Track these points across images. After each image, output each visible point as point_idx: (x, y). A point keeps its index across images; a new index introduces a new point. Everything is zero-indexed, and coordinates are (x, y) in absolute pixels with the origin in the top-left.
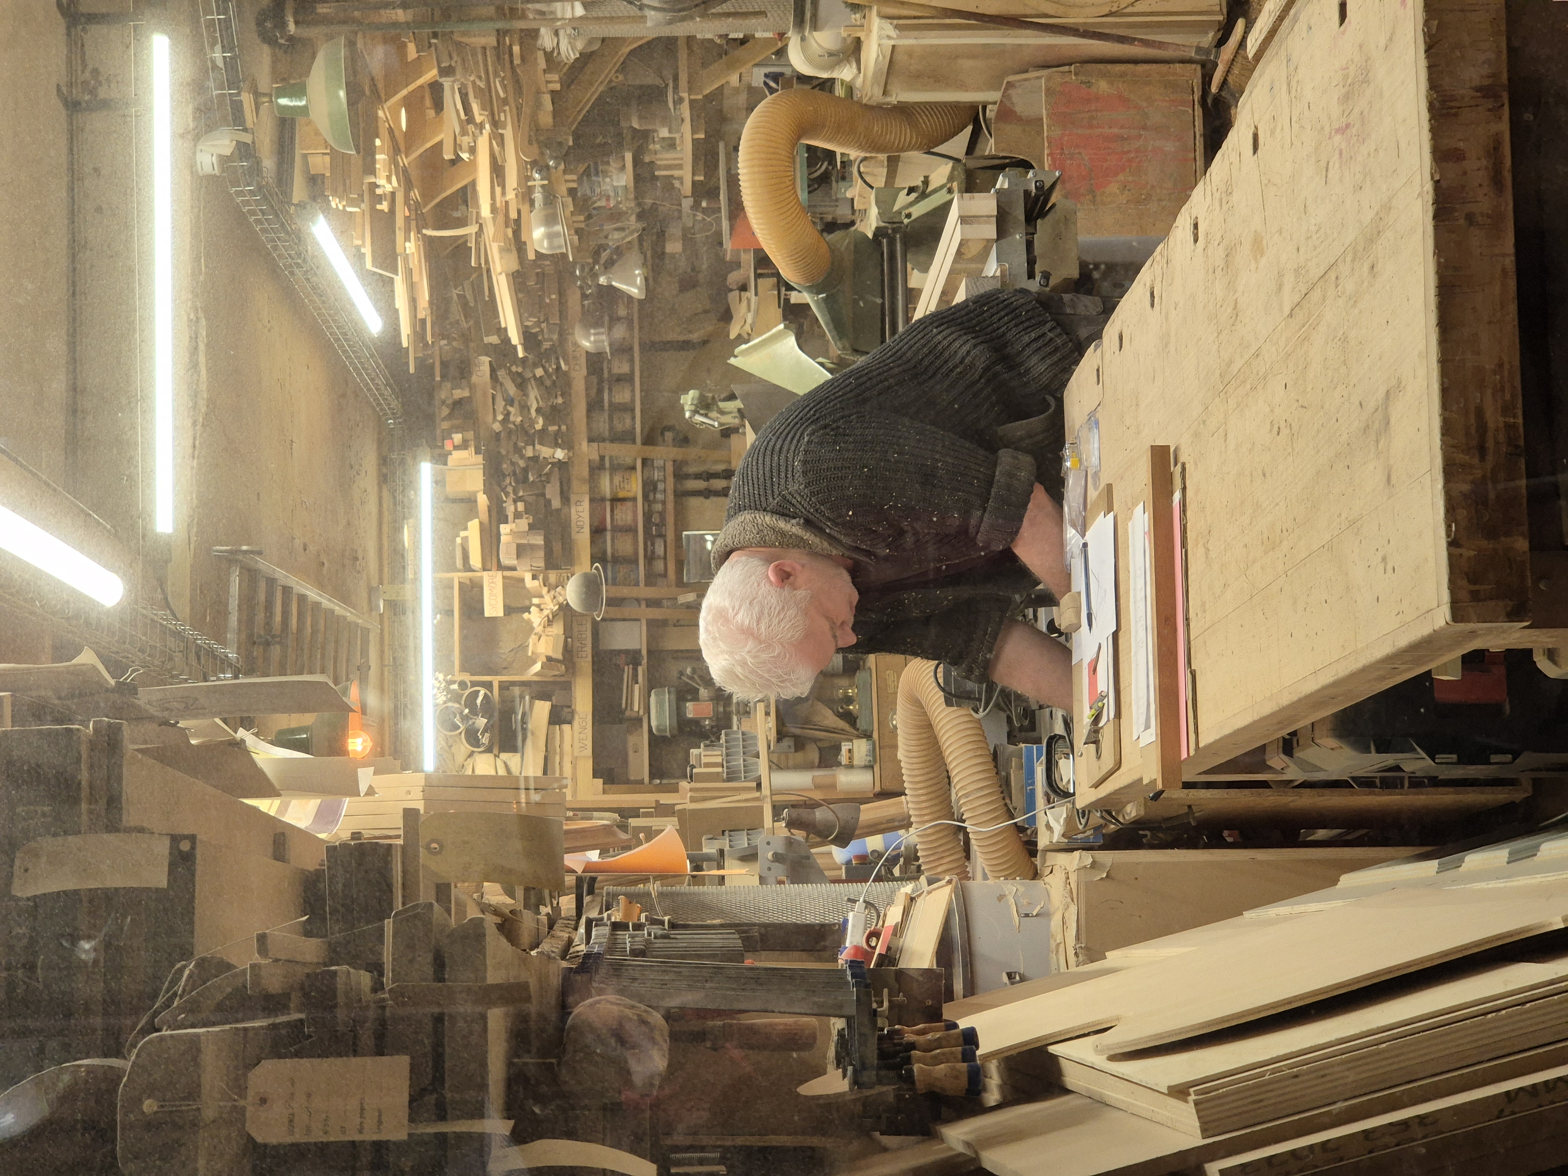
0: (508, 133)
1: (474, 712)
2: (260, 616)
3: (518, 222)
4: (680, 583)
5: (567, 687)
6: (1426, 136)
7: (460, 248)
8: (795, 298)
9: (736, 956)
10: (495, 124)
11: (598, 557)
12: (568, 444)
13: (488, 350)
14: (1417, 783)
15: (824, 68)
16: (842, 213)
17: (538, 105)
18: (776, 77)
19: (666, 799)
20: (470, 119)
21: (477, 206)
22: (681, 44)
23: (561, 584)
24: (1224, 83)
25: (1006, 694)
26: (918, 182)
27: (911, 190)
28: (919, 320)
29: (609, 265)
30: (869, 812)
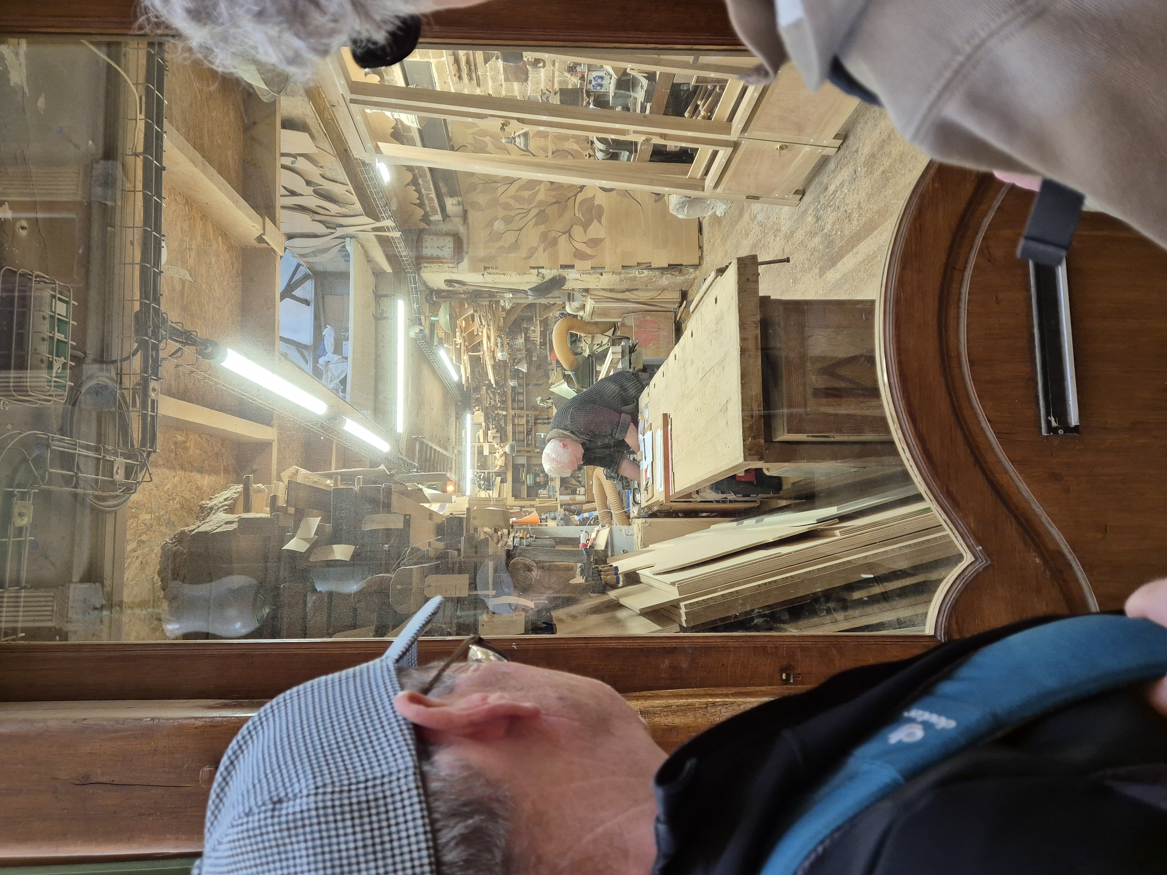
0: (491, 328)
1: (480, 480)
2: (424, 455)
3: (494, 351)
4: (535, 447)
5: (506, 473)
6: (738, 334)
7: (478, 359)
8: (566, 373)
9: (554, 547)
10: (488, 325)
11: (514, 439)
12: (506, 411)
13: (485, 385)
14: (731, 502)
15: (575, 312)
16: (579, 350)
17: (499, 320)
18: (562, 314)
19: (532, 503)
20: (482, 324)
21: (483, 347)
22: (538, 306)
23: (504, 446)
24: (680, 317)
25: (622, 477)
26: (600, 343)
27: (598, 345)
28: (601, 380)
29: (518, 363)
30: (585, 507)
